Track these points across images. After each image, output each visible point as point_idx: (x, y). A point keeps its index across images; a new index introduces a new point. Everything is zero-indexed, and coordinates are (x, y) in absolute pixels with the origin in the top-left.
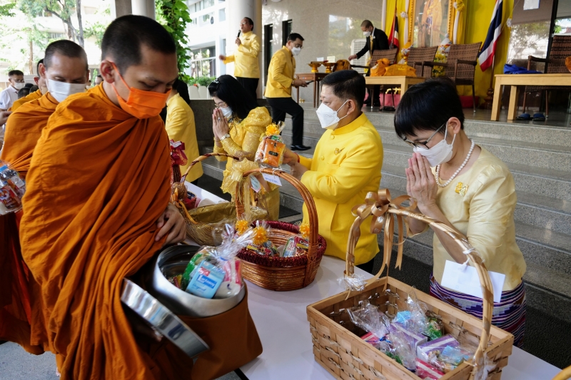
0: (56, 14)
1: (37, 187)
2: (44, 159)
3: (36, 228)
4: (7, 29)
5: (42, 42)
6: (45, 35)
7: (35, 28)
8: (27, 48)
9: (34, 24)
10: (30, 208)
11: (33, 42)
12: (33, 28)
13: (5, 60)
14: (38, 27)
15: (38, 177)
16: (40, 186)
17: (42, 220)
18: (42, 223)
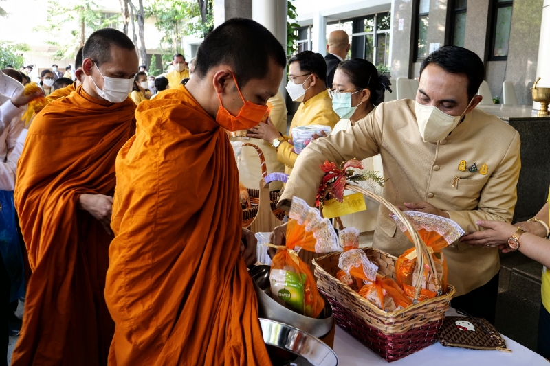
1: (151, 218)
2: (163, 184)
3: (141, 268)
4: (58, 7)
5: (95, 23)
6: (99, 15)
7: (88, 7)
8: (79, 30)
9: (87, 2)
10: (136, 245)
11: (86, 23)
12: (86, 7)
13: (54, 43)
14: (91, 5)
15: (154, 206)
16: (155, 216)
17: (149, 258)
18: (150, 261)
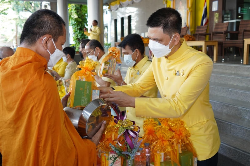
0: (30, 11)
8: (15, 28)
9: (18, 16)
11: (18, 25)
12: (18, 18)
13: (3, 35)
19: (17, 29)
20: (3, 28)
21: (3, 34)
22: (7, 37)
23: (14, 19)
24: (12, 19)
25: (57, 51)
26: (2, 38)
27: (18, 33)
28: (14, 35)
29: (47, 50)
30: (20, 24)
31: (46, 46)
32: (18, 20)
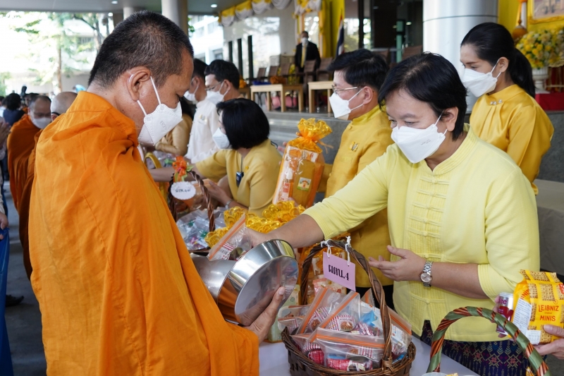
0: (84, 20)
19: (60, 56)
20: (33, 55)
21: (32, 68)
22: (41, 75)
23: (53, 37)
24: (50, 36)
25: (162, 109)
26: (30, 76)
27: (62, 66)
28: (55, 69)
29: (136, 101)
30: (65, 47)
31: (136, 93)
32: (62, 38)
